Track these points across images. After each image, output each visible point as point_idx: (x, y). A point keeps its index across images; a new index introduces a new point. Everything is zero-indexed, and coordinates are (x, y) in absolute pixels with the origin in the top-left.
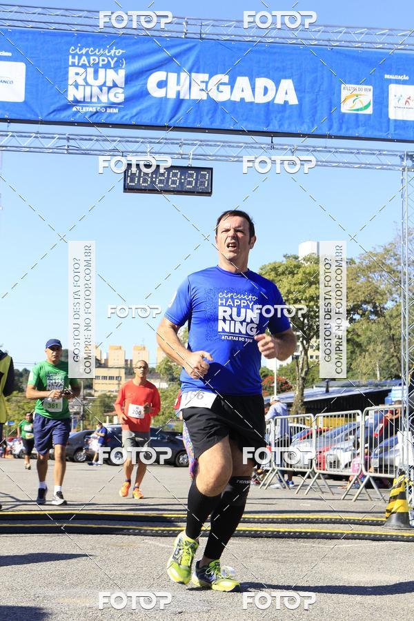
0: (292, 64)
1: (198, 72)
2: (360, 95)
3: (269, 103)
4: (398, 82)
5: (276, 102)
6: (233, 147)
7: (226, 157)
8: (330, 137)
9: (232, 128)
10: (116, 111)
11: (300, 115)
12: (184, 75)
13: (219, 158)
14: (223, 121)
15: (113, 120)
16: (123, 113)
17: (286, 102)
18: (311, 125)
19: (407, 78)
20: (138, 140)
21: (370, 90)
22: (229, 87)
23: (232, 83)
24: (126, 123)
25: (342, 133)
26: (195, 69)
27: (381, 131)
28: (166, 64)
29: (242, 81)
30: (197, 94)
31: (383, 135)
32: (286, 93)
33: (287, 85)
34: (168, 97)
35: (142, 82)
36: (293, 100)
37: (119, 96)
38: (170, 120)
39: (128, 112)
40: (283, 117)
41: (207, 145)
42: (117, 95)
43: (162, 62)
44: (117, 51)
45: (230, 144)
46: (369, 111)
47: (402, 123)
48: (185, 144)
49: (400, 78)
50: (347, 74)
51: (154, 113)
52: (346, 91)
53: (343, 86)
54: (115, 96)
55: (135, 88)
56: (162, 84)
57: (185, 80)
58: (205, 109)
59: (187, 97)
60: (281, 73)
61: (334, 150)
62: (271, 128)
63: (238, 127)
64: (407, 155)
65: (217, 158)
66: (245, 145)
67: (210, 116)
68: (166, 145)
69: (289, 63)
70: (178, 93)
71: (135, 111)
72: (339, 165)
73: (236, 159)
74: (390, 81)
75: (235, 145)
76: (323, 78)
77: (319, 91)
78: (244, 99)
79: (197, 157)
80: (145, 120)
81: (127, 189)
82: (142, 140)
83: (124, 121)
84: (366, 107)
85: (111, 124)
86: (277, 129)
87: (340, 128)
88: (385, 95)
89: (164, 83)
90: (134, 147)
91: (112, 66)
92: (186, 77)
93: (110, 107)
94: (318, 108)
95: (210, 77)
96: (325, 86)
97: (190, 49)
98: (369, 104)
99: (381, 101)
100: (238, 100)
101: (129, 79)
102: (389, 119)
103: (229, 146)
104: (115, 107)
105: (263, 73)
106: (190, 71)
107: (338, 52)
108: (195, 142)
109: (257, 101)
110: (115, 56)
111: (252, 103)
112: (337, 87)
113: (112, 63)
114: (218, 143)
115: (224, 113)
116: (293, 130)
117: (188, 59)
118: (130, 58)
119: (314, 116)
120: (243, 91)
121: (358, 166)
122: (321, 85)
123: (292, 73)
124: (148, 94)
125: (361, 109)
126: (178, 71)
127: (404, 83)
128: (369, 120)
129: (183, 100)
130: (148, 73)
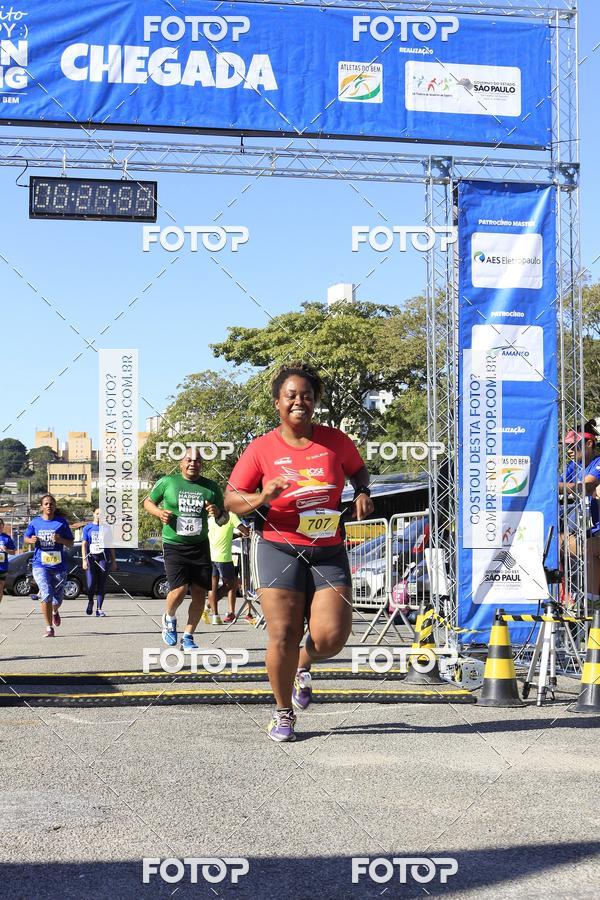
0: (267, 33)
1: (133, 44)
2: (366, 76)
3: (236, 88)
4: (417, 58)
5: (247, 86)
6: (187, 151)
7: (177, 166)
8: (324, 136)
9: (183, 124)
10: (16, 100)
11: (281, 106)
12: (113, 49)
13: (165, 167)
14: (171, 114)
15: (13, 113)
16: (27, 104)
17: (260, 87)
18: (296, 120)
19: (431, 52)
20: (49, 142)
21: (379, 69)
22: (179, 65)
23: (183, 60)
24: (31, 118)
25: (341, 131)
26: (129, 40)
27: (396, 128)
28: (87, 33)
29: (198, 57)
30: (133, 76)
31: (398, 133)
32: (261, 74)
33: (262, 62)
34: (91, 80)
35: (53, 60)
36: (271, 84)
37: (19, 80)
38: (95, 113)
39: (33, 103)
40: (256, 108)
41: (149, 149)
42: (18, 78)
43: (81, 29)
44: (16, 14)
45: (182, 147)
46: (378, 99)
47: (424, 116)
48: (117, 148)
49: (421, 51)
50: (346, 48)
51: (71, 103)
52: (346, 71)
53: (341, 63)
54: (14, 78)
55: (43, 67)
56: (82, 62)
57: (115, 57)
58: (145, 98)
59: (119, 81)
60: (253, 46)
61: (329, 155)
62: (239, 125)
63: (193, 123)
64: (433, 161)
65: (164, 168)
66: (202, 149)
67: (152, 107)
68: (90, 150)
69: (264, 30)
70: (106, 75)
71: (43, 101)
72: (337, 176)
73: (191, 169)
74: (408, 57)
75: (190, 148)
76: (312, 53)
77: (308, 70)
78: (200, 82)
79: (134, 166)
80: (58, 114)
81: (35, 213)
82: (55, 142)
83: (28, 115)
84: (374, 93)
85: (10, 120)
86: (248, 125)
87: (338, 124)
88: (400, 76)
89: (85, 60)
90: (43, 153)
91: (9, 36)
92: (117, 51)
93: (7, 96)
94: (306, 95)
95: (151, 53)
96: (315, 64)
97: (120, 11)
98: (378, 90)
99: (394, 84)
100: (192, 84)
101: (34, 54)
102: (406, 110)
103: (181, 151)
104: (15, 96)
105: (227, 46)
106: (122, 44)
107: (333, 15)
108: (132, 145)
109: (219, 86)
110: (13, 21)
111: (211, 88)
112: (332, 66)
113: (9, 31)
114: (165, 147)
115: (171, 104)
116: (271, 126)
117: (119, 25)
118: (35, 24)
119: (300, 106)
120: (198, 71)
121: (364, 177)
122: (309, 63)
123: (268, 45)
124: (62, 76)
125: (367, 97)
126: (105, 43)
127: (427, 58)
128: (379, 111)
129: (113, 84)
130: (62, 45)
